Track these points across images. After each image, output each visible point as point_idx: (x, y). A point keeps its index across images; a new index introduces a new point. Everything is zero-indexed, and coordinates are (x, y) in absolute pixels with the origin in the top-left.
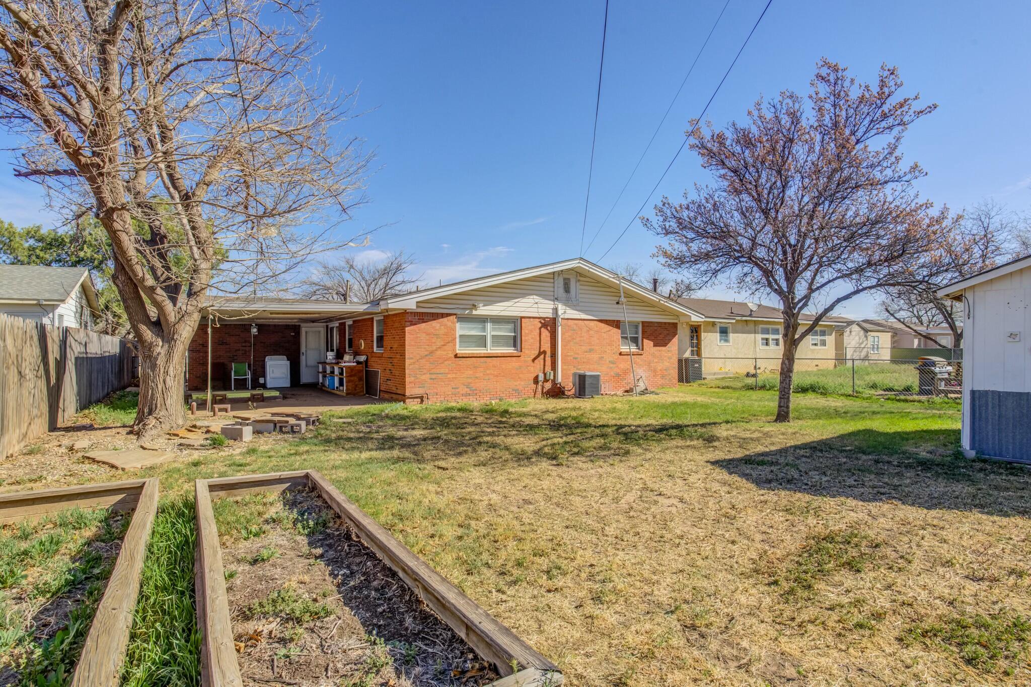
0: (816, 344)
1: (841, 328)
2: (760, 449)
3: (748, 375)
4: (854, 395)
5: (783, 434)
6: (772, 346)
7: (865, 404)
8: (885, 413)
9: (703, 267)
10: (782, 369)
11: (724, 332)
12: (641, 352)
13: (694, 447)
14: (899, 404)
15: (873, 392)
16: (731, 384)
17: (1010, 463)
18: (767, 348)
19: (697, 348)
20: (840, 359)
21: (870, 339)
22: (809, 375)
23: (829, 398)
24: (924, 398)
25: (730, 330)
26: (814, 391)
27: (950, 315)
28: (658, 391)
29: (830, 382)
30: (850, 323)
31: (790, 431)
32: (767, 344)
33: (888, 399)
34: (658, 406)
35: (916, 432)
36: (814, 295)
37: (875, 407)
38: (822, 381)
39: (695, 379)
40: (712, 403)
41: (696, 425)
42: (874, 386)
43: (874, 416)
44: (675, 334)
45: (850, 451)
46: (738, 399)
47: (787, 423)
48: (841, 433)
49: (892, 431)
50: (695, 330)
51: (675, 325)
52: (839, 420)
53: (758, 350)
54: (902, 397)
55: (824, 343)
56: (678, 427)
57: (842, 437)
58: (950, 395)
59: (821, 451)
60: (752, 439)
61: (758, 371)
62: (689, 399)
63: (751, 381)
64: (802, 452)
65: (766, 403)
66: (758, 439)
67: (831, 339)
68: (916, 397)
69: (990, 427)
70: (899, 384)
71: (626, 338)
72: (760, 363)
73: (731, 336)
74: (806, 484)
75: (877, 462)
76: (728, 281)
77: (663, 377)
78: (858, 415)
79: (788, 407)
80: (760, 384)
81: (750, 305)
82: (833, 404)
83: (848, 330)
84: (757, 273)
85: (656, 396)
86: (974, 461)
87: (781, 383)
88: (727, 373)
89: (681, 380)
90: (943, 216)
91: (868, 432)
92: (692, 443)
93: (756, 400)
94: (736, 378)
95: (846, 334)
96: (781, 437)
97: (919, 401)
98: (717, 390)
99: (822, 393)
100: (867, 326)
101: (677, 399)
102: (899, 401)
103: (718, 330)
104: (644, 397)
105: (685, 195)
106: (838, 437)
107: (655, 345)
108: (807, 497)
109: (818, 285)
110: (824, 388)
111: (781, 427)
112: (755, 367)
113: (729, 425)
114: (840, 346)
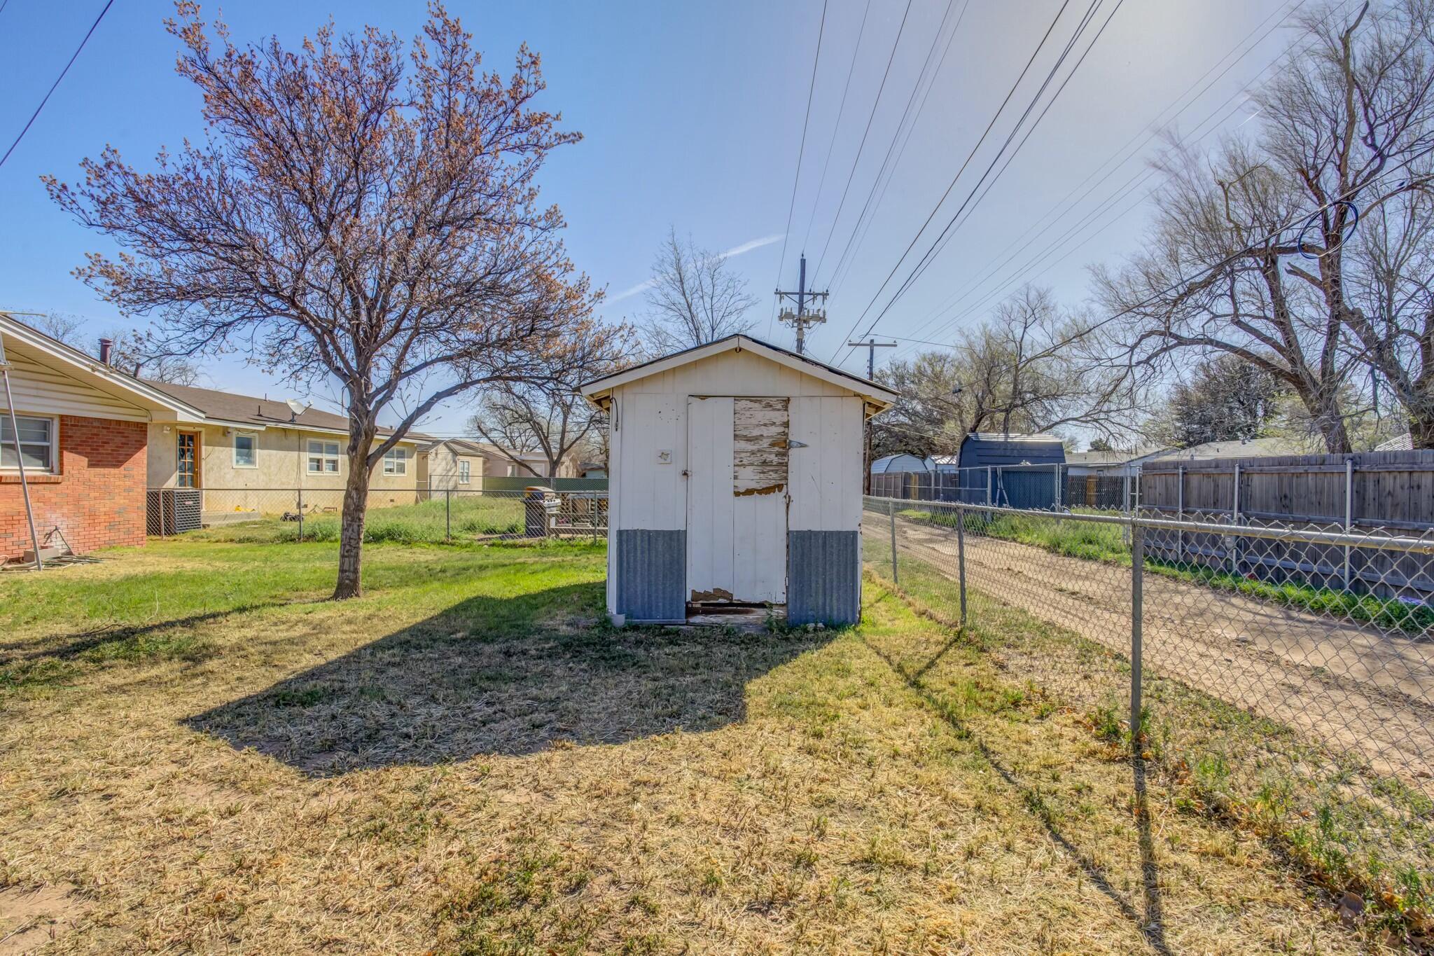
0: (391, 470)
1: (424, 449)
2: (308, 661)
3: (286, 517)
4: (448, 542)
5: (349, 622)
6: (327, 471)
7: (465, 554)
8: (496, 566)
9: (196, 309)
10: (346, 506)
11: (245, 446)
12: (54, 477)
13: (158, 683)
14: (509, 552)
15: (470, 536)
16: (256, 534)
17: (662, 626)
18: (319, 474)
19: (193, 474)
20: (423, 491)
21: (460, 465)
22: (383, 514)
23: (415, 549)
24: (534, 541)
25: (256, 442)
26: (393, 539)
27: (546, 438)
28: (98, 555)
29: (415, 524)
30: (436, 442)
31: (362, 613)
32: (319, 468)
33: (493, 545)
34: (87, 589)
35: (542, 594)
36: (403, 383)
37: (479, 559)
38: (406, 523)
39: (184, 529)
40: (216, 572)
41: (172, 624)
42: (471, 528)
43: (483, 574)
44: (141, 444)
45: (464, 639)
46: (266, 560)
47: (355, 599)
48: (444, 607)
49: (513, 596)
50: (188, 442)
51: (142, 428)
52: (436, 585)
53: (303, 476)
54: (510, 541)
55: (401, 469)
56: (127, 636)
57: (446, 614)
58: (562, 536)
59: (418, 647)
60: (291, 641)
61: (304, 511)
62: (166, 566)
63: (290, 527)
64: (386, 656)
65: (318, 564)
66: (302, 640)
67: (411, 463)
68: (526, 540)
69: (639, 580)
70: (501, 525)
71: (13, 447)
72: (306, 498)
73: (258, 453)
74: (408, 736)
75: (508, 654)
76: (248, 346)
77: (111, 526)
78: (461, 573)
79: (356, 571)
80: (306, 531)
81: (292, 404)
82: (422, 558)
83: (433, 451)
84: (305, 337)
85: (90, 567)
86: (625, 630)
87: (344, 530)
88: (248, 515)
89: (154, 529)
90: (582, 287)
91: (482, 603)
92: (154, 672)
93: (299, 561)
94: (266, 523)
95: (431, 457)
96: (347, 628)
97: (530, 546)
98: (228, 546)
99: (404, 542)
100: (456, 448)
101: (139, 570)
102: (506, 546)
103: (234, 443)
104: (57, 572)
105: (162, 158)
106: (441, 615)
107: (91, 465)
108: (415, 775)
109: (408, 368)
110: (407, 534)
111: (344, 608)
112: (299, 504)
113: (244, 617)
114: (422, 473)
